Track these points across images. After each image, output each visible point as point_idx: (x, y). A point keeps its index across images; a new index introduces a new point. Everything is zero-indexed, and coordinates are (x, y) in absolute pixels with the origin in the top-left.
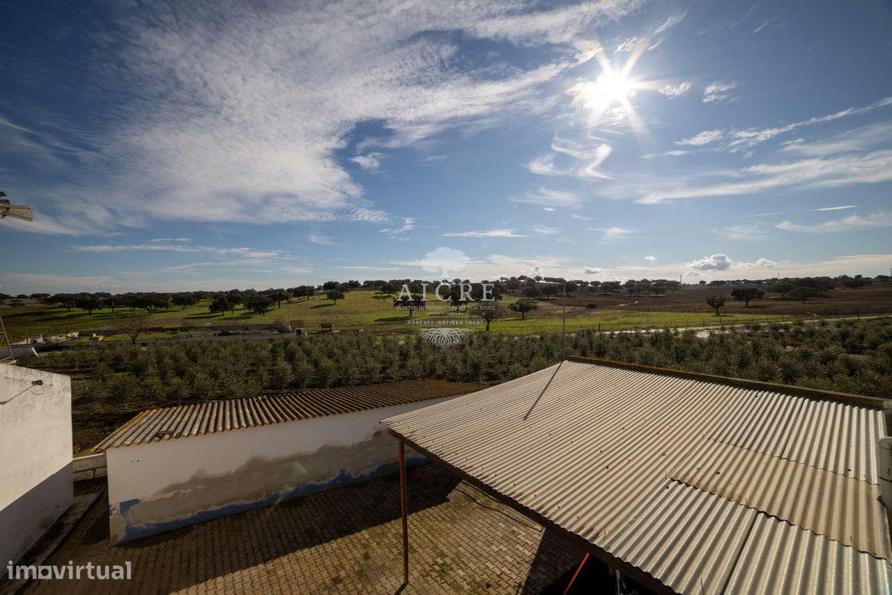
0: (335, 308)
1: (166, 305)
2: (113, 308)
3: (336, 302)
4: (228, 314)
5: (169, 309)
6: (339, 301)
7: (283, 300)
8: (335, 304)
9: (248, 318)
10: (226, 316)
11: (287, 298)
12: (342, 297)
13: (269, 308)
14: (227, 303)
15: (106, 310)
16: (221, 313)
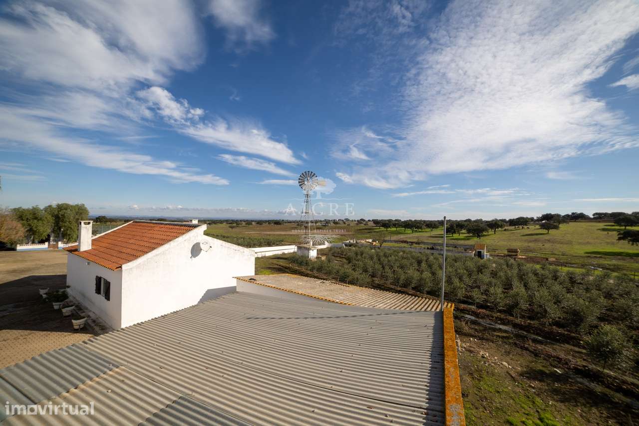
0: (547, 237)
1: (421, 228)
2: (396, 228)
3: (549, 232)
4: (456, 236)
5: (423, 230)
6: (552, 231)
7: (498, 228)
8: (548, 233)
9: (468, 239)
10: (454, 237)
11: (501, 226)
12: (556, 227)
13: (484, 233)
14: (455, 228)
15: (394, 229)
16: (451, 235)
